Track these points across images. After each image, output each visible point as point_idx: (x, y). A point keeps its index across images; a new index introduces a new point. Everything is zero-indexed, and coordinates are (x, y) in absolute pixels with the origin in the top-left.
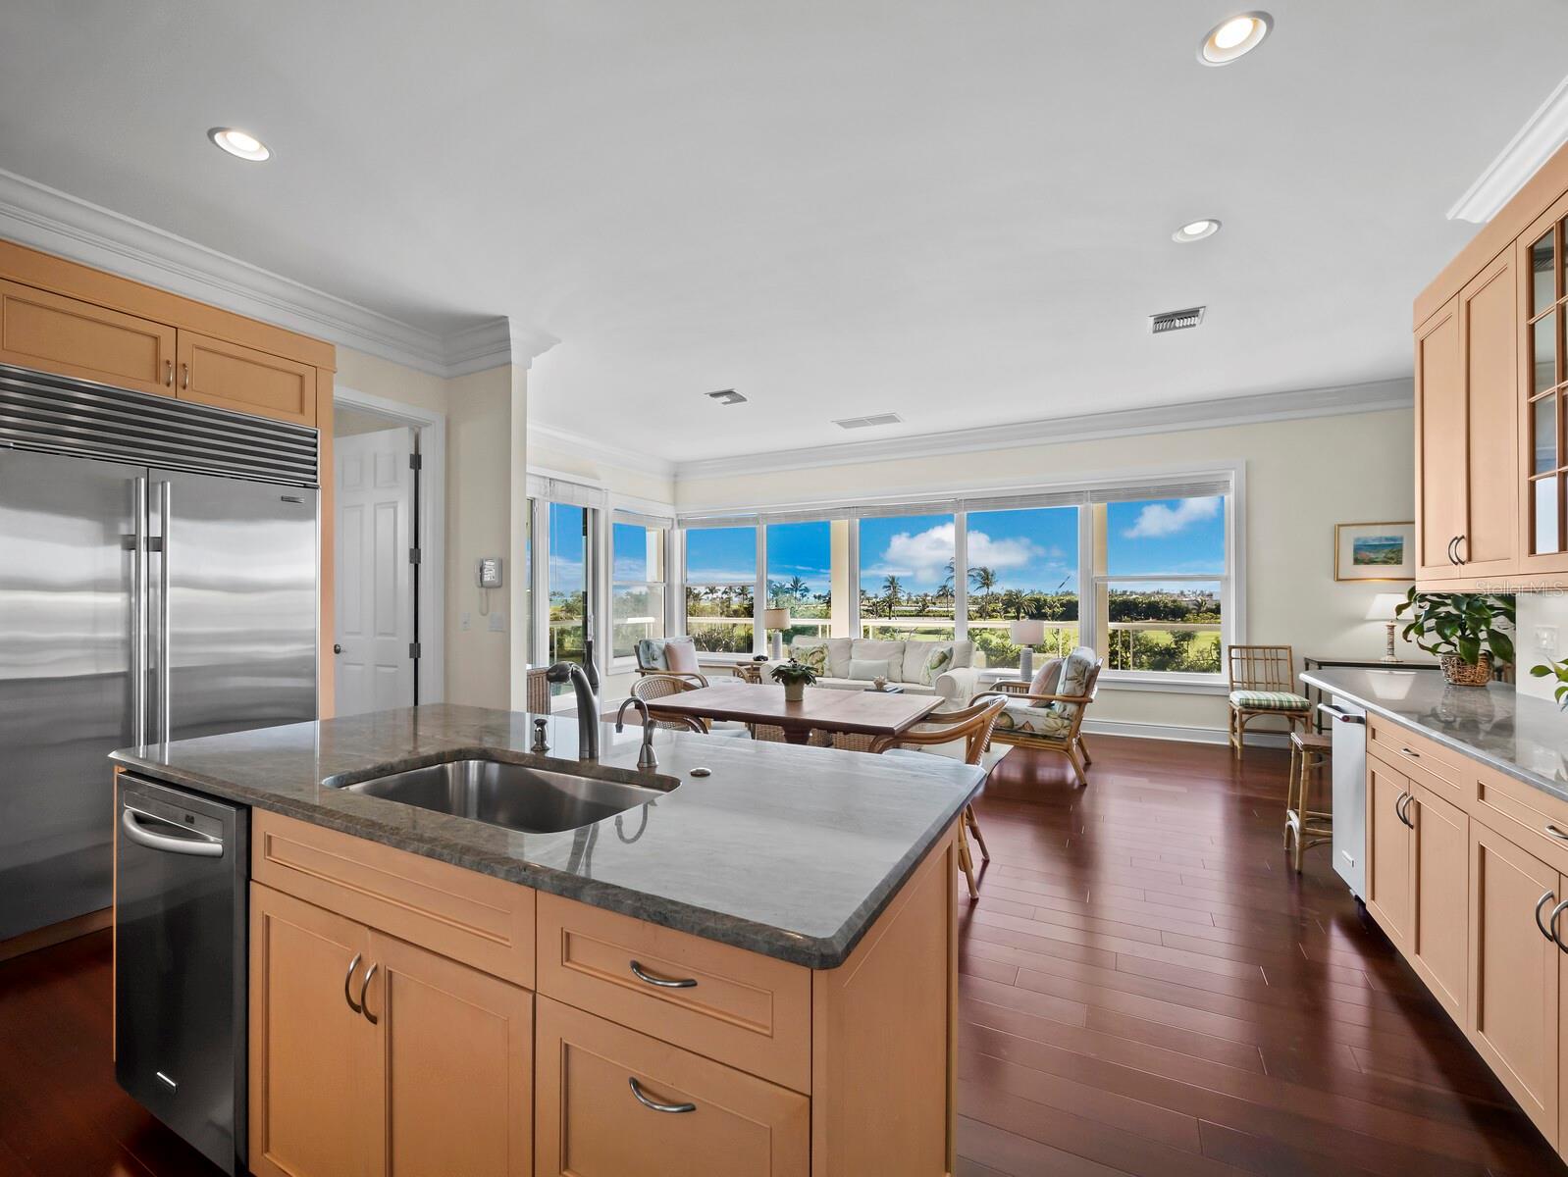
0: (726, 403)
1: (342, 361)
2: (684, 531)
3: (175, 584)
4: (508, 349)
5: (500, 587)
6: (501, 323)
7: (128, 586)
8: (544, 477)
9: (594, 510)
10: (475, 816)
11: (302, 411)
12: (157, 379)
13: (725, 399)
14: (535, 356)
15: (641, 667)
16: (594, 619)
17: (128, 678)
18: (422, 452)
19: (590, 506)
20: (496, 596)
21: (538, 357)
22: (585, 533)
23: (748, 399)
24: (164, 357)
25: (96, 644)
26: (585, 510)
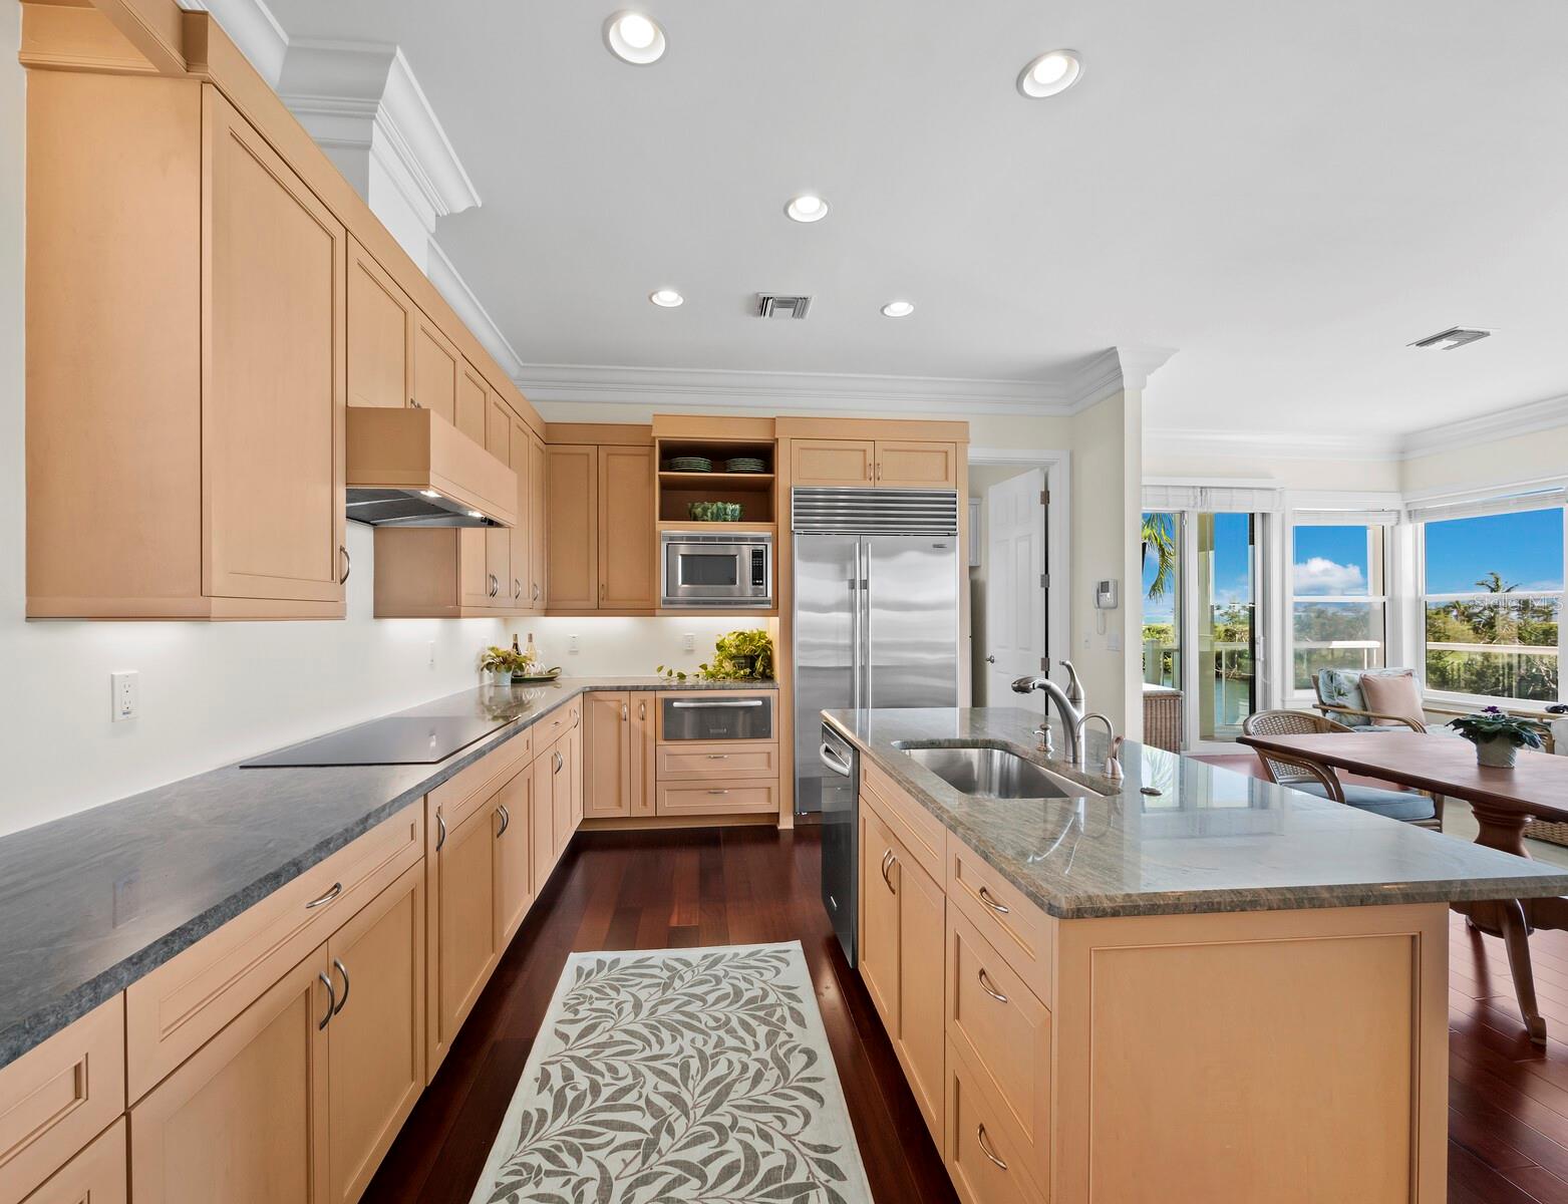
0: (1450, 347)
1: (974, 432)
2: (1421, 526)
3: (874, 606)
4: (1120, 376)
5: (1115, 607)
6: (1111, 354)
7: (852, 609)
8: (1194, 487)
9: (1263, 515)
10: (997, 794)
11: (947, 479)
12: (865, 478)
13: (1445, 342)
14: (1149, 374)
15: (1322, 703)
16: (1265, 641)
17: (851, 669)
18: (1050, 489)
19: (1257, 510)
20: (1112, 615)
21: (1152, 375)
22: (1252, 542)
23: (1491, 331)
24: (868, 464)
25: (835, 647)
26: (1252, 515)
